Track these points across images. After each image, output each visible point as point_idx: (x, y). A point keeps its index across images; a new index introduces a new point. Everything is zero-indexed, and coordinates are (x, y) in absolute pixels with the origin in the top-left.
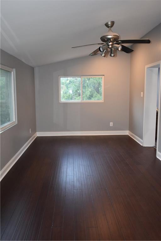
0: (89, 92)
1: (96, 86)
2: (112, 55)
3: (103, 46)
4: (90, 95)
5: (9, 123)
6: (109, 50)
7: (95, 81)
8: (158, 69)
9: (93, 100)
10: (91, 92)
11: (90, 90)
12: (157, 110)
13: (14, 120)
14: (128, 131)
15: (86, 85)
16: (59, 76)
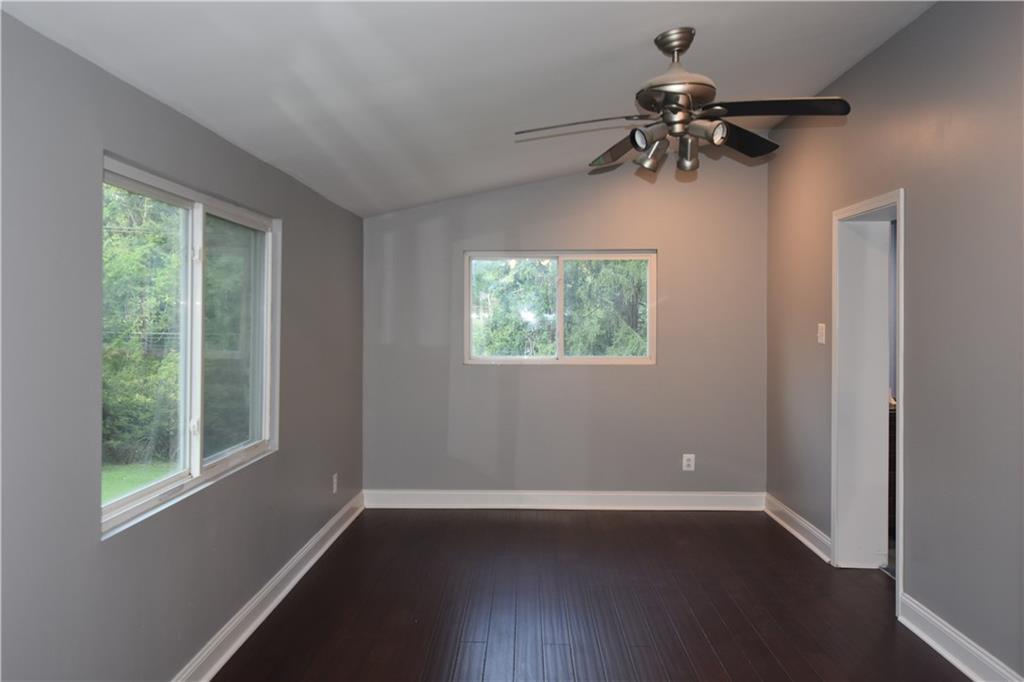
0: (595, 321)
1: (628, 297)
2: (688, 164)
3: (647, 126)
4: (598, 337)
5: (240, 447)
6: (674, 142)
7: (622, 278)
8: (887, 224)
9: (612, 358)
10: (602, 323)
11: (600, 313)
12: (893, 402)
13: (266, 435)
14: (764, 495)
15: (581, 292)
16: (464, 252)
